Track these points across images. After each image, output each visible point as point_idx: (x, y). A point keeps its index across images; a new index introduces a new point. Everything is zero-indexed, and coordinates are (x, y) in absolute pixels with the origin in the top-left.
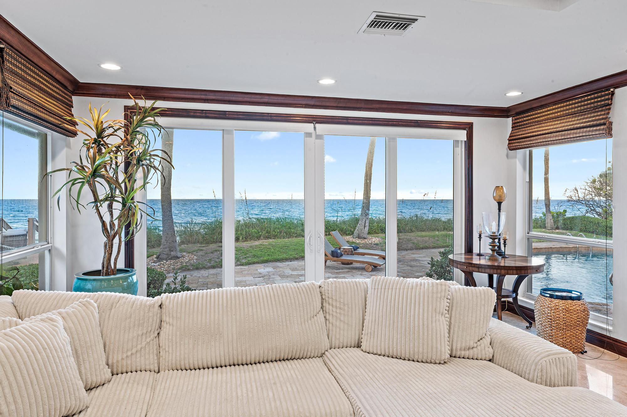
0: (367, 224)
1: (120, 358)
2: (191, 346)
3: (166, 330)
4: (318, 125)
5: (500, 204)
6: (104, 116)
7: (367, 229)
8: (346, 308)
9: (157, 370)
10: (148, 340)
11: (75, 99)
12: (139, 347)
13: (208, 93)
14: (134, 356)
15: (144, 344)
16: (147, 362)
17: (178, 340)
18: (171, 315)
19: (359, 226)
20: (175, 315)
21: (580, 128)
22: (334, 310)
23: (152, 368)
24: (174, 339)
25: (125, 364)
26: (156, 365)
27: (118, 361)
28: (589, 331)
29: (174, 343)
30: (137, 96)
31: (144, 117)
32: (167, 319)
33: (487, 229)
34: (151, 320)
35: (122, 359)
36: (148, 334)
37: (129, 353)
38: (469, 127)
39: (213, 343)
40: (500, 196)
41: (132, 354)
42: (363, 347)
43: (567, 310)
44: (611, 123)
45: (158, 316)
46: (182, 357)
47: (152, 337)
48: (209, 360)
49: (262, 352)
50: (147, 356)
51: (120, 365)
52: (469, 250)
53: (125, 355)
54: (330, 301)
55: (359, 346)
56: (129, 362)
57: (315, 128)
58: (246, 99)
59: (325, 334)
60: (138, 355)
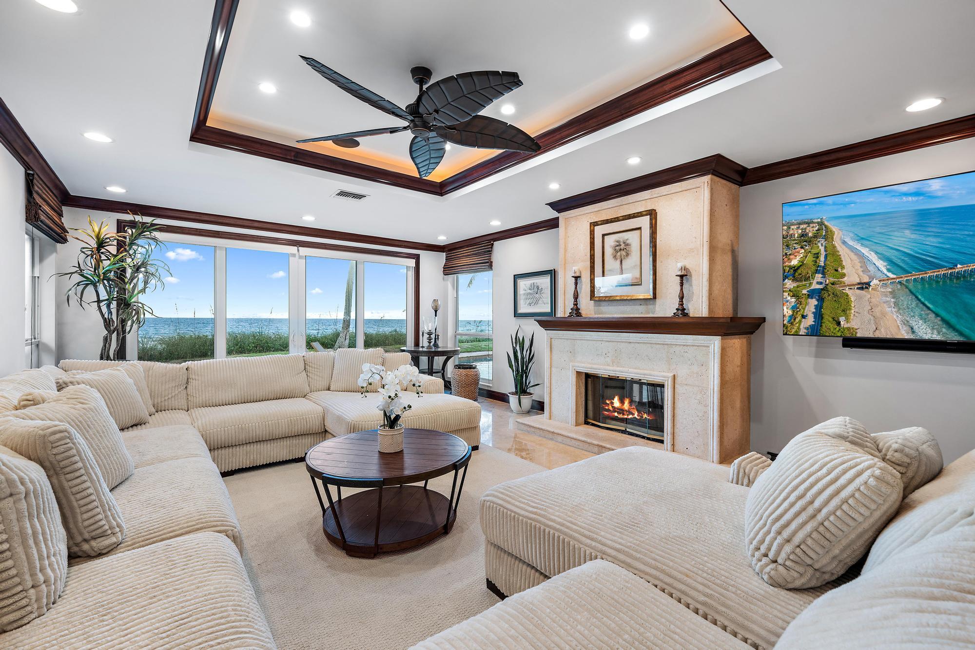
0: (348, 337)
1: (160, 401)
2: (213, 392)
3: (193, 383)
4: (300, 248)
5: (436, 311)
6: (105, 229)
7: (347, 341)
8: (321, 368)
9: (186, 409)
10: (180, 390)
11: (65, 209)
12: (173, 394)
13: (202, 215)
14: (170, 400)
15: (177, 392)
16: (180, 404)
17: (203, 389)
18: (196, 374)
19: (340, 340)
20: (200, 374)
21: (479, 263)
22: (313, 369)
23: (183, 407)
24: (200, 388)
25: (163, 405)
26: (186, 406)
27: (158, 403)
28: (480, 389)
29: (200, 391)
30: (135, 213)
31: (143, 232)
32: (193, 377)
33: (426, 329)
34: (181, 377)
35: (161, 402)
36: (179, 387)
37: (167, 398)
38: (417, 258)
39: (230, 389)
40: (436, 306)
41: (168, 399)
42: (331, 389)
43: (467, 375)
44: (492, 262)
45: (186, 375)
46: (207, 398)
47: (182, 388)
48: (227, 399)
49: (264, 393)
50: (179, 400)
51: (159, 406)
52: (417, 344)
53: (163, 399)
54: (311, 364)
55: (329, 389)
56: (166, 404)
57: (298, 250)
58: (238, 223)
59: (307, 384)
60: (173, 399)
